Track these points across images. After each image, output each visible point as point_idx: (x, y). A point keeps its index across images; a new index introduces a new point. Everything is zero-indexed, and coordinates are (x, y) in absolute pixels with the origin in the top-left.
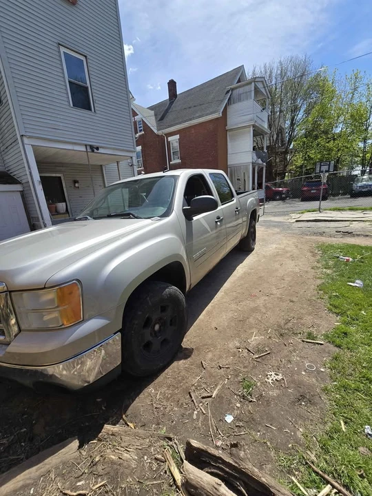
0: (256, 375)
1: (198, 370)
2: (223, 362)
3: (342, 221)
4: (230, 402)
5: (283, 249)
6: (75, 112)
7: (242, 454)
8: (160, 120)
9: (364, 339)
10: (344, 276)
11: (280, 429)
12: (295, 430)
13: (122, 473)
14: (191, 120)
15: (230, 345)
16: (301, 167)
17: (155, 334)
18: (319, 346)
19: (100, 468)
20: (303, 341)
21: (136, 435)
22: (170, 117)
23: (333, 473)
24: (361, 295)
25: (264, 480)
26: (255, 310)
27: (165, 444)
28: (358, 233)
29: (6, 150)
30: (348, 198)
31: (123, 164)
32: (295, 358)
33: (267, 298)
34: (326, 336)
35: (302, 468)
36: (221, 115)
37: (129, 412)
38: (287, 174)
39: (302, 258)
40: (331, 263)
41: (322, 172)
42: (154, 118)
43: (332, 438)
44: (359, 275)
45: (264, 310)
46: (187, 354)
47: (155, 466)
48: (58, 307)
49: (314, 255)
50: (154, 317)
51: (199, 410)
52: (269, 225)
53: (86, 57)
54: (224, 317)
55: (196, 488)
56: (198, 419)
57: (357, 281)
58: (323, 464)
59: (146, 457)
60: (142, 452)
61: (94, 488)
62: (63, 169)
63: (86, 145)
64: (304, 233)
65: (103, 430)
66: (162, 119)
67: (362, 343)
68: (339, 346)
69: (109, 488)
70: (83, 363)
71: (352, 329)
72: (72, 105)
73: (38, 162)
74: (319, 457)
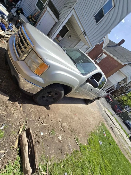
0: (57, 132)
1: (46, 115)
2: (53, 120)
3: (114, 125)
4: (46, 131)
5: (94, 113)
6: (93, 19)
7: (38, 146)
8: (107, 46)
9: (87, 156)
10: (99, 137)
11: (50, 150)
12: (52, 154)
13: (11, 117)
14: (115, 56)
15: (59, 119)
16: (122, 101)
17: (48, 96)
18: (76, 144)
19: (7, 110)
20: (74, 139)
21: (21, 113)
22: (111, 49)
23: (49, 172)
24: (98, 146)
25: (36, 156)
26: (73, 118)
27: (25, 122)
28: (114, 132)
29: (65, 7)
30: (122, 121)
31: (86, 46)
32: (69, 140)
33: (78, 119)
34: (80, 144)
35: (45, 163)
36: (123, 65)
37: (24, 105)
38: (117, 98)
39: (96, 121)
40: (100, 130)
41: (126, 109)
42: (107, 44)
43: (57, 166)
44: (103, 141)
45: (74, 121)
46: (48, 108)
47: (18, 124)
48: (38, 66)
49: (99, 124)
50: (52, 93)
51: (38, 124)
52: (98, 104)
53: (114, 7)
54: (65, 111)
55: (22, 139)
56: (36, 125)
57: (101, 142)
58: (50, 168)
59: (18, 120)
60: (18, 118)
61: (3, 112)
62: (72, 29)
63: (84, 31)
64: (102, 116)
65: (16, 103)
66: (108, 47)
67: (86, 156)
68: (80, 150)
69: (6, 116)
70: (28, 84)
71: (87, 150)
72: (94, 16)
73: (69, 20)
74: (51, 165)
